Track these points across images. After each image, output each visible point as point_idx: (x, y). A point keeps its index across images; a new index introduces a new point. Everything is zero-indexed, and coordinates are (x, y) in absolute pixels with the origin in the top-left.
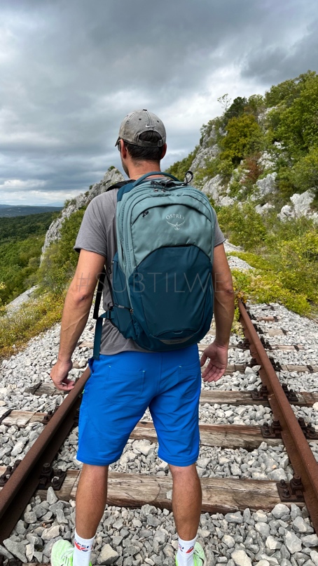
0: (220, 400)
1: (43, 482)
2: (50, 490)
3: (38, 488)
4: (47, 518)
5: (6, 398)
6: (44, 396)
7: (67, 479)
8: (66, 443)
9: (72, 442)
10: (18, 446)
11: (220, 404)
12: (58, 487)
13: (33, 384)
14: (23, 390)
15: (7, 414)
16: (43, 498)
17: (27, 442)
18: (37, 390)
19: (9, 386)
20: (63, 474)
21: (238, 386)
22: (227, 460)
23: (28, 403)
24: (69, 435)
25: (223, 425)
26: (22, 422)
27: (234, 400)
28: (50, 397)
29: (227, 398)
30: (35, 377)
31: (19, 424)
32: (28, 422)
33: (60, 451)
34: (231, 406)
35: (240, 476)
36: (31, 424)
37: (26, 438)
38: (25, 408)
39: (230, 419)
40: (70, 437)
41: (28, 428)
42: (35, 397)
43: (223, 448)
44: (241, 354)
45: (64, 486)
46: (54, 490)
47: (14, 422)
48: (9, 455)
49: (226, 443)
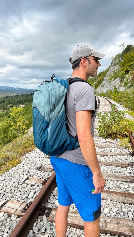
0: (122, 180)
1: (41, 212)
2: (45, 216)
3: (39, 215)
4: (43, 230)
5: (27, 171)
6: (43, 171)
7: (52, 212)
8: (52, 194)
9: (54, 194)
10: (31, 194)
11: (122, 181)
12: (48, 215)
13: (38, 166)
14: (34, 168)
15: (27, 179)
16: (41, 220)
17: (35, 192)
18: (40, 168)
19: (28, 166)
20: (50, 209)
21: (130, 173)
22: (126, 210)
23: (36, 175)
24: (53, 191)
25: (124, 192)
26: (33, 183)
27: (129, 180)
28: (45, 172)
29: (125, 179)
30: (39, 163)
31: (32, 184)
32: (36, 183)
33: (49, 198)
34: (127, 183)
35: (133, 219)
36: (37, 184)
37: (34, 191)
38: (35, 177)
39: (127, 189)
41: (36, 186)
42: (39, 172)
43: (124, 204)
44: (131, 158)
45: (50, 215)
47: (30, 183)
48: (27, 198)
49: (125, 201)
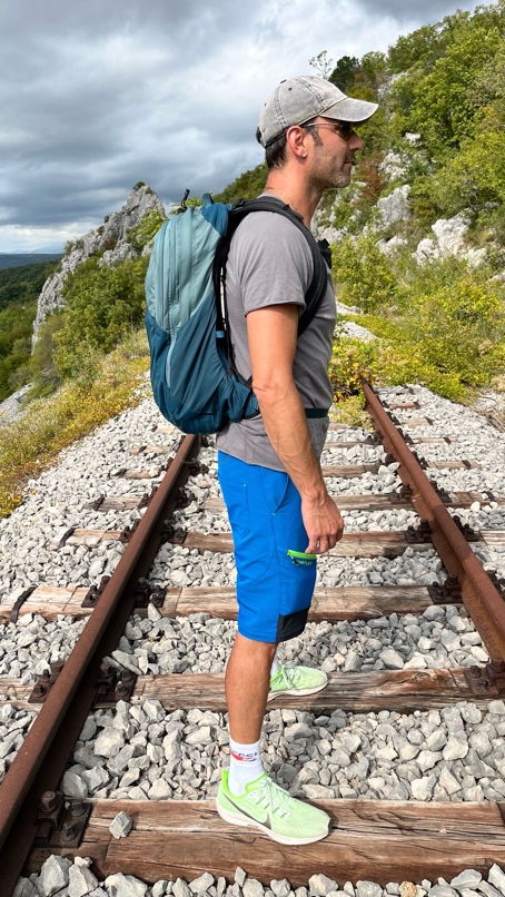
0: (349, 506)
1: (140, 598)
2: (151, 607)
3: (135, 607)
4: (153, 634)
5: (61, 516)
6: (112, 511)
7: (168, 596)
8: (156, 560)
9: (163, 559)
10: (96, 566)
11: (349, 510)
12: (159, 603)
13: (92, 500)
14: (80, 507)
15: (71, 533)
16: (144, 616)
17: (106, 562)
18: (99, 504)
19: (57, 504)
20: (164, 591)
21: (370, 488)
22: (365, 569)
23: (93, 521)
24: (157, 552)
25: (354, 532)
26: (92, 541)
27: (367, 505)
28: (120, 512)
29: (358, 502)
30: (92, 491)
31: (89, 544)
32: (100, 541)
33: (151, 570)
34: (363, 512)
35: (382, 584)
36: (105, 543)
37: (104, 558)
38: (90, 527)
39: (364, 526)
40: (160, 554)
41: (103, 547)
42: (99, 514)
43: (357, 558)
44: (371, 451)
45: (166, 604)
46: (156, 607)
47: (82, 542)
48: (86, 575)
49: (361, 551)
